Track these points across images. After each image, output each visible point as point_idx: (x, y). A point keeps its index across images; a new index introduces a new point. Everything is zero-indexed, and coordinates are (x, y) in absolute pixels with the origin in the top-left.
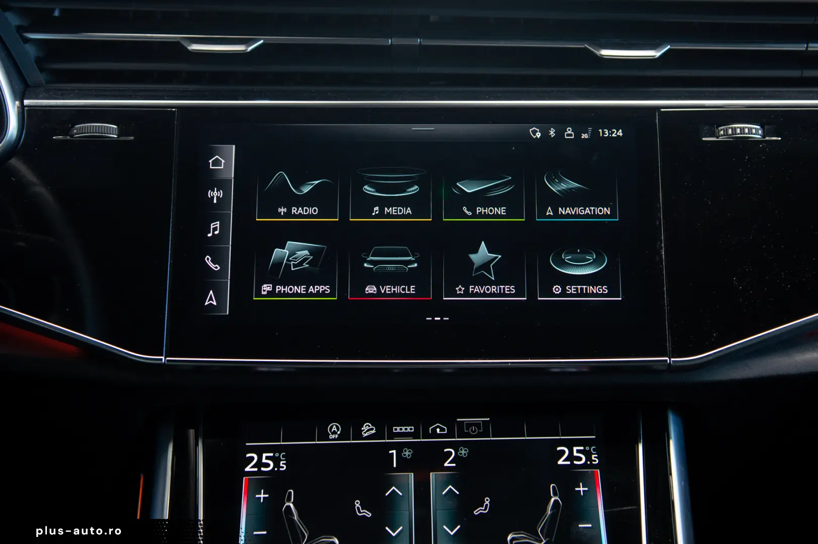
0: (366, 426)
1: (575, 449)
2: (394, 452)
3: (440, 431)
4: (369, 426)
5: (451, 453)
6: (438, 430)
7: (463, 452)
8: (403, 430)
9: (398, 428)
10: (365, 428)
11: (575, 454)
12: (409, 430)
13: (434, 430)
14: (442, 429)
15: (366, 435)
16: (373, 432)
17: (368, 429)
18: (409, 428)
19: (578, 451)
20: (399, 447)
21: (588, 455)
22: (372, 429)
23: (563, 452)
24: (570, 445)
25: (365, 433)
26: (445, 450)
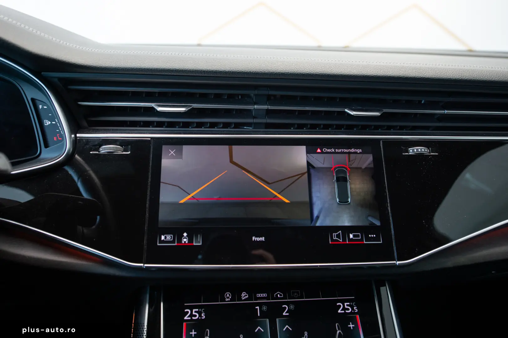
0: (244, 293)
1: (346, 304)
2: (258, 307)
3: (280, 296)
4: (245, 294)
5: (286, 307)
6: (279, 295)
7: (292, 307)
8: (262, 296)
9: (259, 295)
10: (243, 295)
11: (346, 307)
12: (264, 296)
13: (277, 295)
14: (281, 295)
15: (244, 298)
16: (247, 297)
17: (244, 295)
18: (264, 294)
19: (347, 305)
20: (260, 305)
21: (352, 307)
22: (246, 295)
23: (340, 306)
24: (343, 302)
25: (243, 297)
26: (283, 306)
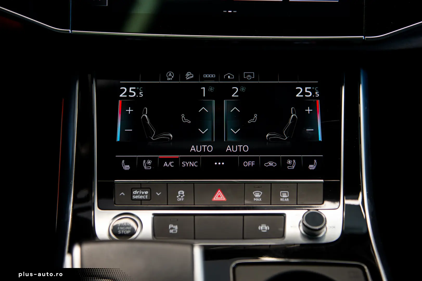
0: (188, 74)
1: (306, 88)
2: (204, 88)
3: (230, 77)
4: (190, 74)
5: (236, 89)
6: (229, 77)
7: (243, 89)
8: (209, 76)
9: (206, 75)
10: (187, 75)
11: (306, 91)
12: (212, 76)
13: (227, 77)
14: (231, 76)
15: (188, 78)
16: (192, 77)
17: (189, 76)
18: (212, 75)
19: (308, 90)
20: (207, 86)
21: (313, 92)
22: (192, 76)
23: (300, 90)
24: (303, 86)
25: (187, 77)
26: (233, 88)
